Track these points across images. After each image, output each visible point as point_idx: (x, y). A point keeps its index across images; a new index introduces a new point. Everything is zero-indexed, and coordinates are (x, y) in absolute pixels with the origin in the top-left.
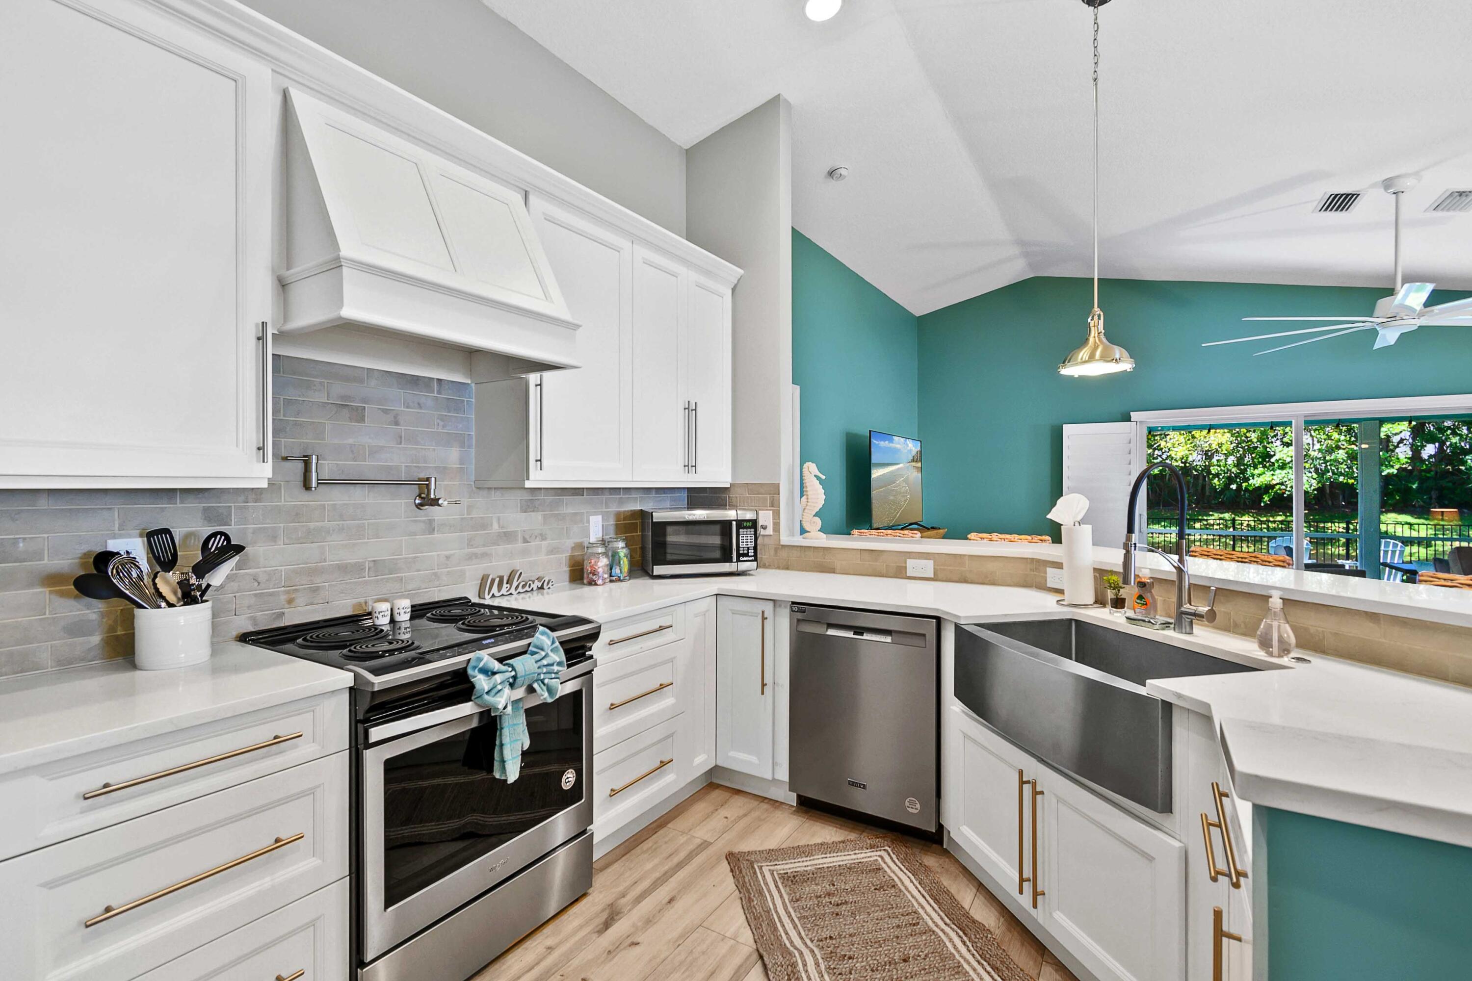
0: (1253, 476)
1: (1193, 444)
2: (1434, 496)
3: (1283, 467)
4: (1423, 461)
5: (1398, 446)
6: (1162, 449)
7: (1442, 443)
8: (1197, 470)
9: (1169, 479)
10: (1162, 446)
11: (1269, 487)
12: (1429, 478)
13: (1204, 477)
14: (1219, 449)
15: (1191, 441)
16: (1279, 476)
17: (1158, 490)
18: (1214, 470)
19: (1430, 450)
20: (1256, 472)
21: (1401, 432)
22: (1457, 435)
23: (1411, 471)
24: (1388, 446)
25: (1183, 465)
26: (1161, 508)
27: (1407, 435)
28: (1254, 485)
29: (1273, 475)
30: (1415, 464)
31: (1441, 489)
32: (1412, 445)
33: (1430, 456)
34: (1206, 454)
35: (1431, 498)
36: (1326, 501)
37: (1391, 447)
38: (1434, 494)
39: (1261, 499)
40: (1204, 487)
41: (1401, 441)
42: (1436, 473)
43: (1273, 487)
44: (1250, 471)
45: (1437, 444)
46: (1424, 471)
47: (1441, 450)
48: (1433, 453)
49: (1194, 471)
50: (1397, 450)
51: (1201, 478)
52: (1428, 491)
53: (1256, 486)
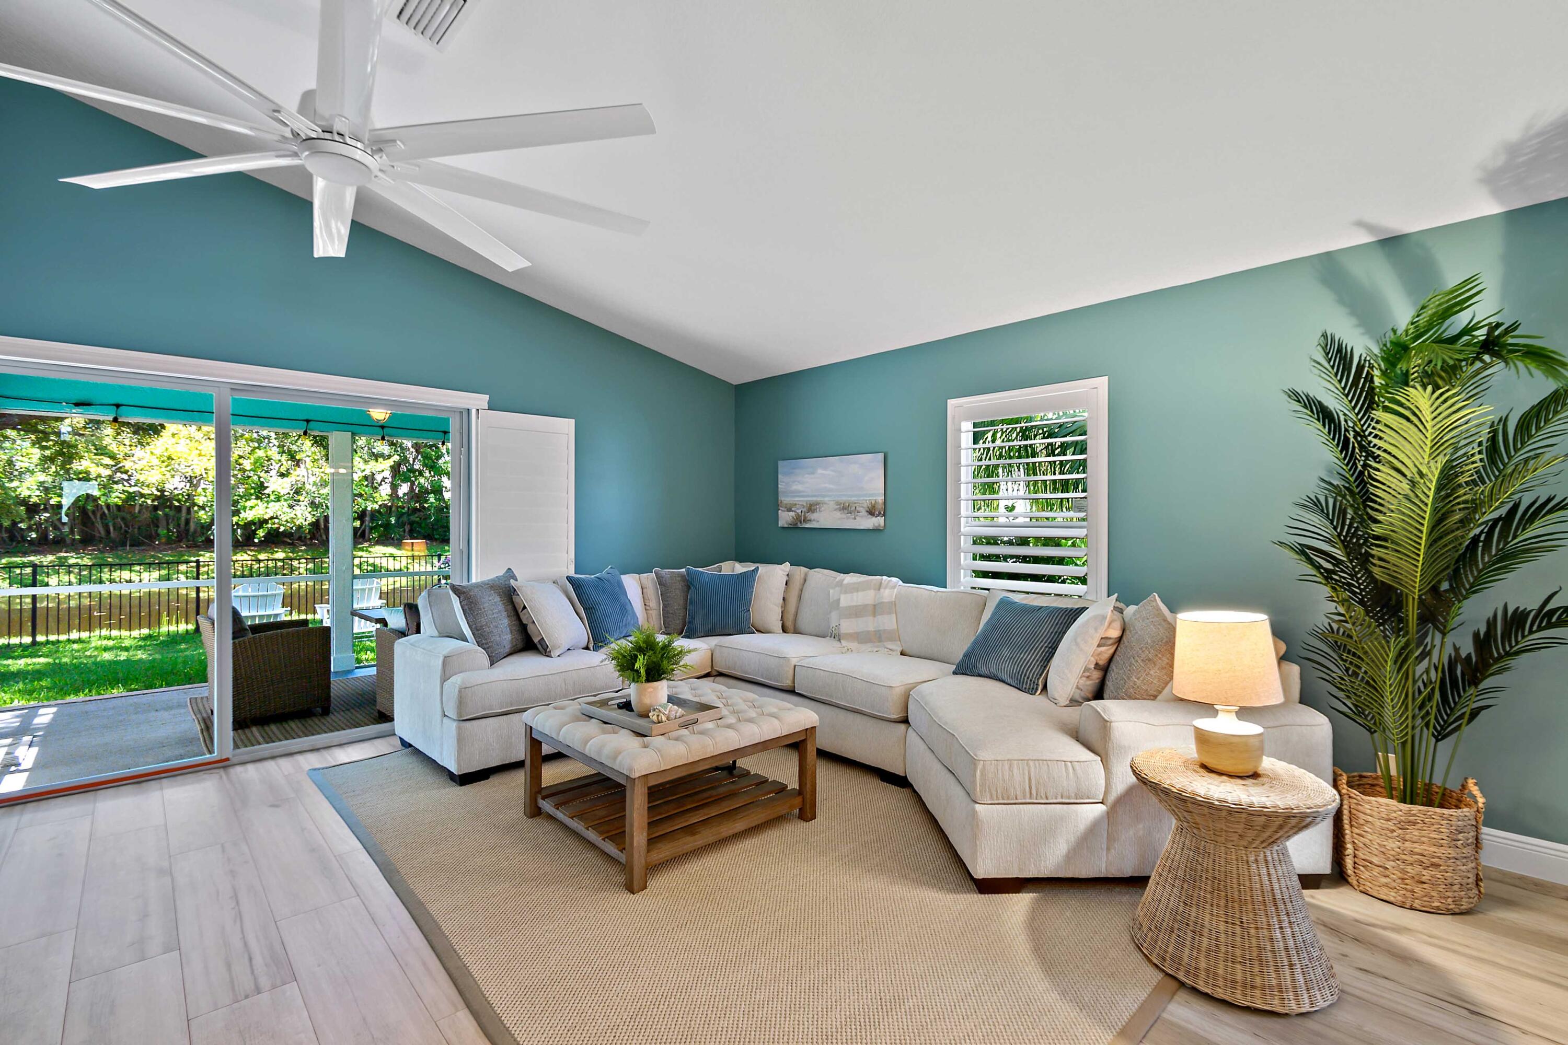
0: (245, 508)
1: (170, 468)
2: (407, 530)
3: (278, 499)
4: (398, 498)
5: (380, 485)
6: (128, 471)
7: (413, 483)
8: (179, 501)
9: (139, 512)
10: (127, 468)
11: (262, 522)
12: (404, 514)
13: (189, 509)
14: (205, 476)
15: (166, 464)
16: (274, 509)
17: (123, 526)
18: (200, 500)
19: (404, 489)
20: (248, 504)
21: (383, 471)
22: (423, 476)
23: (390, 507)
24: (373, 483)
25: (159, 494)
26: (128, 548)
27: (387, 474)
28: (246, 519)
29: (267, 508)
30: (393, 500)
31: (411, 523)
32: (392, 483)
33: (405, 494)
34: (190, 481)
35: (404, 531)
36: (321, 536)
37: (376, 485)
38: (407, 528)
39: (254, 533)
40: (187, 522)
41: (384, 479)
42: (409, 508)
43: (266, 521)
44: (242, 503)
45: (409, 483)
46: (400, 507)
47: (412, 489)
48: (406, 492)
49: (175, 502)
50: (381, 488)
51: (184, 510)
52: (403, 525)
53: (249, 519)
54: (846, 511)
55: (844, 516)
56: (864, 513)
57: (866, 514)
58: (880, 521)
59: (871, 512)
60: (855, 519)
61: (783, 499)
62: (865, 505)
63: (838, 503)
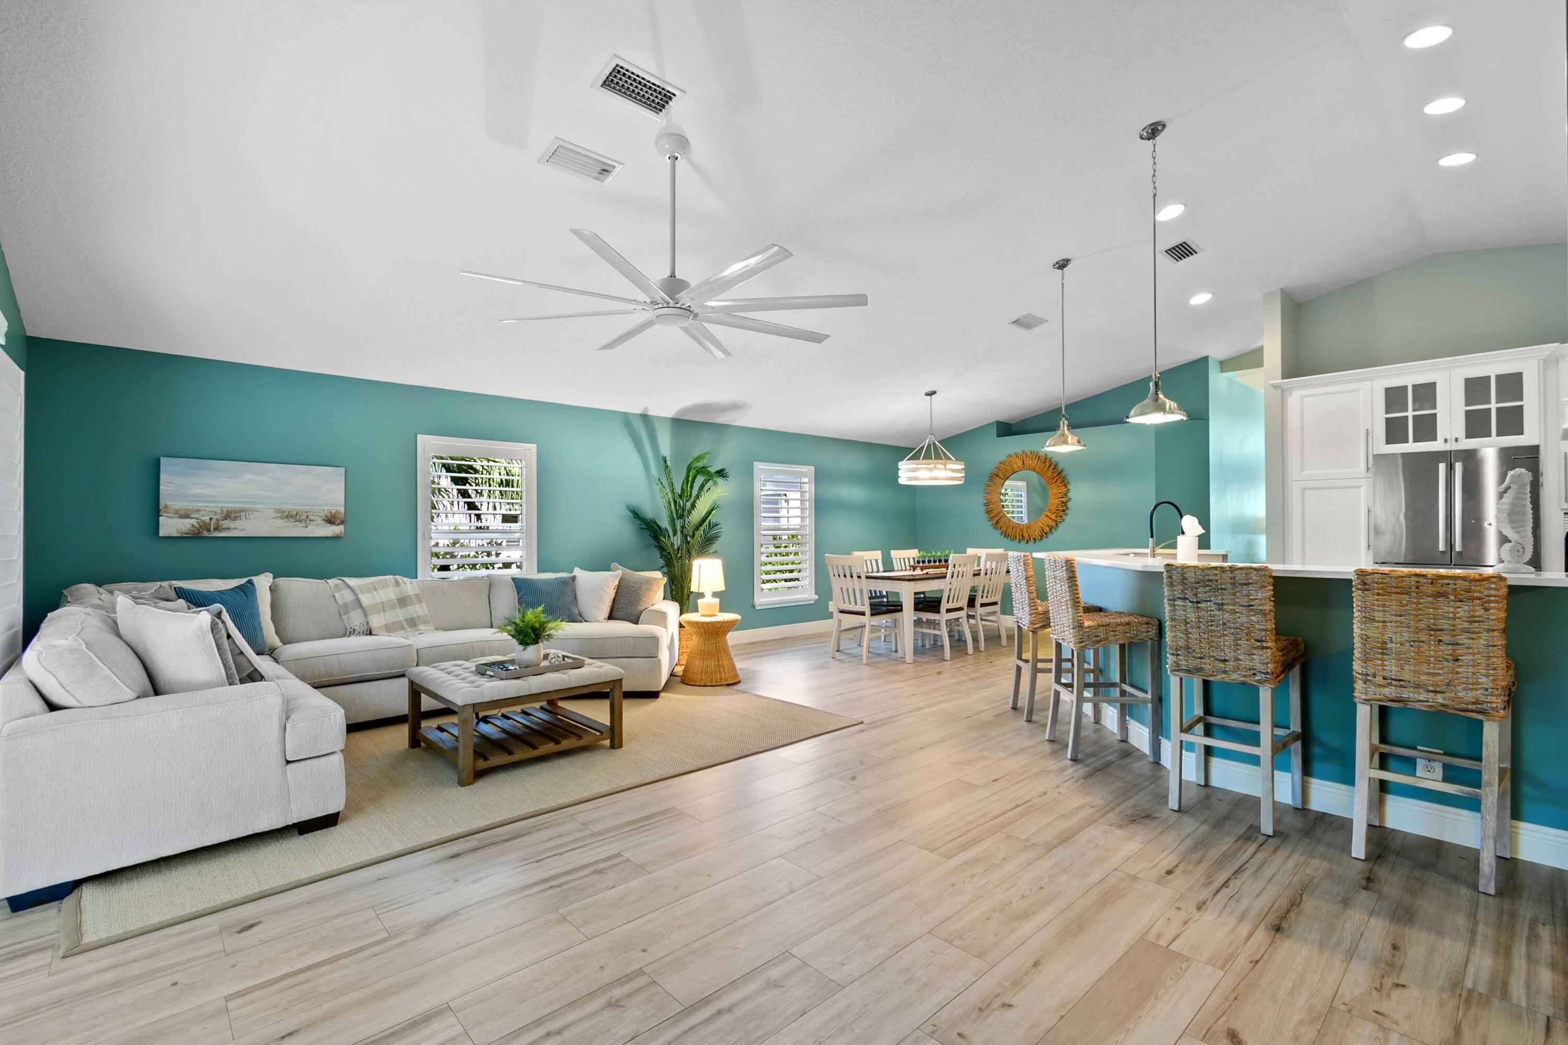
54: (292, 520)
55: (290, 525)
56: (319, 521)
57: (323, 522)
58: (337, 530)
59: (331, 520)
60: (306, 527)
61: (169, 503)
62: (323, 514)
63: (278, 511)
